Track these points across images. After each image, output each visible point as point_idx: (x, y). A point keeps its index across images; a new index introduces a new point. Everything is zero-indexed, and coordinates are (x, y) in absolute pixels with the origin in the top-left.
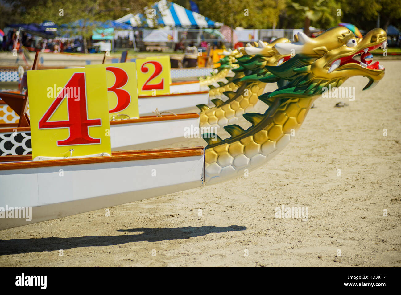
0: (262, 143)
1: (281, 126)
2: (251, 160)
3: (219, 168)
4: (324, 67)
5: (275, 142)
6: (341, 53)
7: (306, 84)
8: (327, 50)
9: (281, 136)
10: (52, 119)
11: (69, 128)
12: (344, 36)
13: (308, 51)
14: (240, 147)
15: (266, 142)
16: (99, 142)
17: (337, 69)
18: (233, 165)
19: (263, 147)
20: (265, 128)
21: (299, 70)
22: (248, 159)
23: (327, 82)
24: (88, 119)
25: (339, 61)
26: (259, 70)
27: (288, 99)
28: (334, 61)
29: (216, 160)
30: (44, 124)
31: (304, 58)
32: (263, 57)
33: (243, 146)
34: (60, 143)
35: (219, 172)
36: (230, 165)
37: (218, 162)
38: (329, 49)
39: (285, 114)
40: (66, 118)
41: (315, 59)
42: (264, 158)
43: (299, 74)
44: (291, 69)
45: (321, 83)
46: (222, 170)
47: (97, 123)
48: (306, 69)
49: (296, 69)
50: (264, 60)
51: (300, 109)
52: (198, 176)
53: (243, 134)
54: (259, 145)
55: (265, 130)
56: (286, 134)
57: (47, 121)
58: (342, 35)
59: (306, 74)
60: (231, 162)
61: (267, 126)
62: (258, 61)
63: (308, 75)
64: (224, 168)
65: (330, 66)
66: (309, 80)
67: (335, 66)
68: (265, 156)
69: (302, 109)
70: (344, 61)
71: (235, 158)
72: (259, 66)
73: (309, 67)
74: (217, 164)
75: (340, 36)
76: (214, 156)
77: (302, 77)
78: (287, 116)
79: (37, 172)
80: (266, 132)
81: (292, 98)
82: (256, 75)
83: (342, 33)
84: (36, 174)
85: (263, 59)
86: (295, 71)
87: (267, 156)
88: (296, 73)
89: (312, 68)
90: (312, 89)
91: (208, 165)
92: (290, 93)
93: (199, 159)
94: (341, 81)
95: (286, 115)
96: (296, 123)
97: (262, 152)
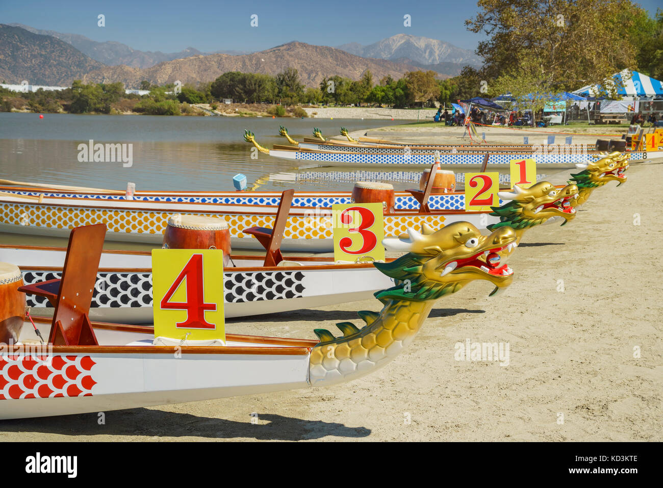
0: (370, 348)
1: (390, 332)
2: (357, 365)
3: (324, 371)
4: (436, 269)
5: (384, 349)
6: (456, 254)
7: (418, 286)
8: (441, 250)
9: (390, 342)
10: (172, 300)
11: (187, 310)
12: (461, 234)
13: (418, 250)
14: (347, 350)
15: (374, 347)
16: (214, 328)
17: (453, 273)
18: (339, 369)
19: (370, 352)
20: (374, 331)
21: (410, 270)
22: (355, 365)
23: (441, 287)
24: (204, 303)
25: (455, 264)
26: (515, 216)
27: (399, 302)
28: (449, 263)
29: (321, 362)
30: (165, 304)
31: (415, 257)
32: (519, 203)
33: (350, 349)
34: (179, 325)
35: (324, 375)
36: (334, 369)
37: (322, 364)
38: (445, 249)
39: (395, 317)
40: (185, 301)
41: (428, 259)
42: (373, 365)
43: (410, 274)
44: (401, 268)
45: (434, 287)
46: (327, 373)
47: (212, 307)
48: (416, 270)
49: (406, 269)
50: (521, 207)
51: (411, 314)
52: (303, 378)
53: (355, 334)
54: (367, 351)
55: (374, 333)
56: (396, 341)
57: (168, 302)
58: (459, 234)
59: (418, 275)
60: (337, 366)
61: (377, 329)
62: (512, 207)
63: (420, 275)
64: (329, 371)
65: (444, 268)
66: (420, 283)
67: (449, 269)
68: (373, 363)
69: (414, 314)
70: (462, 263)
71: (340, 361)
72: (514, 213)
73: (420, 268)
74: (321, 366)
75: (457, 235)
76: (320, 356)
77: (414, 278)
78: (396, 321)
79: (143, 358)
80: (375, 336)
81: (402, 301)
82: (511, 222)
83: (460, 232)
84: (142, 359)
85: (518, 205)
86: (406, 271)
87: (376, 363)
88: (407, 273)
89: (423, 269)
90: (424, 292)
91: (312, 366)
92: (400, 295)
93: (304, 359)
94: (458, 285)
95: (396, 319)
96: (408, 329)
97: (369, 358)
